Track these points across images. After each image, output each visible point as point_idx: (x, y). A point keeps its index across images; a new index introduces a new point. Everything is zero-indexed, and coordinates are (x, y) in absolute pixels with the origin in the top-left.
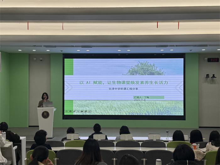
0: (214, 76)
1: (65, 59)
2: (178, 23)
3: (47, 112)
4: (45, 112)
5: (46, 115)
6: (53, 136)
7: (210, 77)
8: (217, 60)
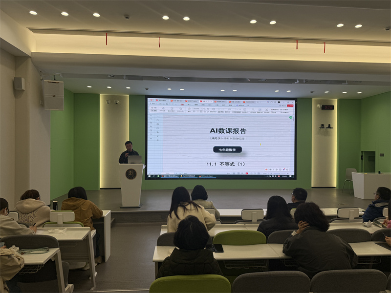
0: (329, 127)
2: (323, 45)
3: (134, 170)
4: (130, 169)
5: (131, 174)
6: (141, 204)
7: (325, 128)
8: (332, 108)
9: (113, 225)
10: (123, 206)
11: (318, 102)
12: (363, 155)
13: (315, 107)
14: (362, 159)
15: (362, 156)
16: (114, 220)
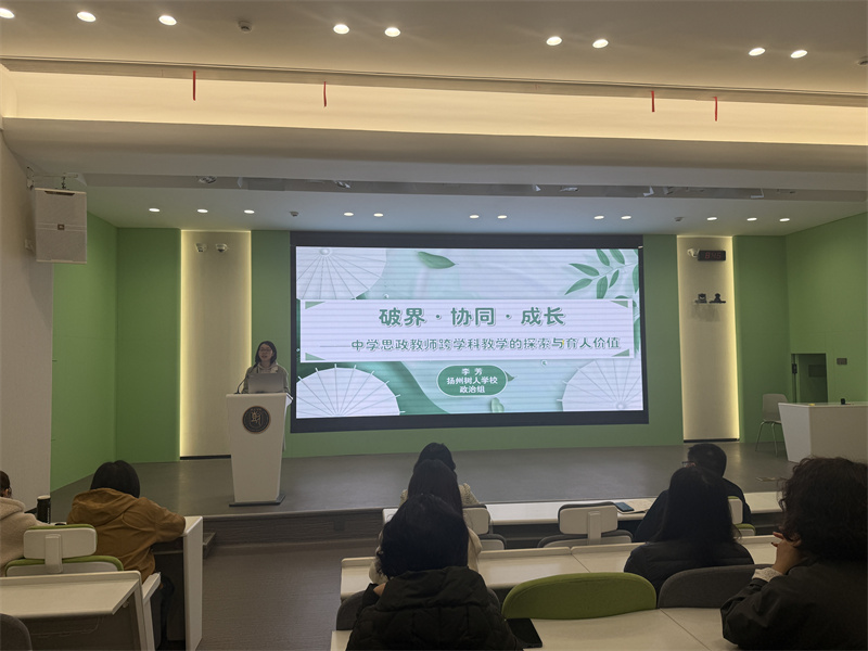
0: (718, 299)
1: (297, 248)
2: (714, 102)
3: (263, 410)
4: (255, 409)
6: (280, 494)
7: (709, 302)
8: (722, 256)
9: (208, 553)
10: (237, 501)
11: (690, 243)
12: (797, 362)
13: (684, 254)
14: (794, 371)
15: (794, 366)
16: (214, 539)
